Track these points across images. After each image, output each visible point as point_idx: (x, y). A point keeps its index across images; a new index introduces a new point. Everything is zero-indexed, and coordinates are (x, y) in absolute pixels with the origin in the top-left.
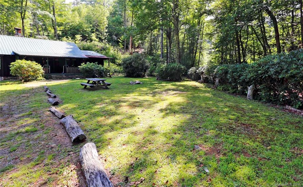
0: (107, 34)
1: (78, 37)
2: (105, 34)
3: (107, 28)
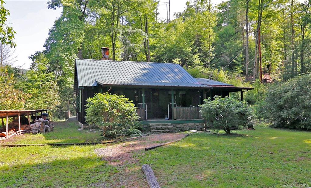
0: (214, 55)
1: (177, 61)
2: (211, 54)
3: (213, 44)
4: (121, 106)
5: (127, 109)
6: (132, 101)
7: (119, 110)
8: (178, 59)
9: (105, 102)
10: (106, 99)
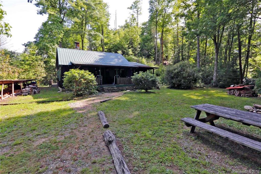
0: (140, 49)
1: (120, 52)
2: (138, 49)
3: (139, 44)
4: (86, 77)
5: (90, 78)
6: (93, 74)
7: (85, 80)
8: (120, 51)
9: (76, 75)
10: (77, 73)
